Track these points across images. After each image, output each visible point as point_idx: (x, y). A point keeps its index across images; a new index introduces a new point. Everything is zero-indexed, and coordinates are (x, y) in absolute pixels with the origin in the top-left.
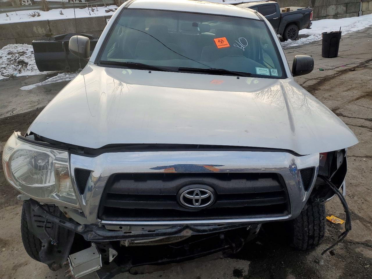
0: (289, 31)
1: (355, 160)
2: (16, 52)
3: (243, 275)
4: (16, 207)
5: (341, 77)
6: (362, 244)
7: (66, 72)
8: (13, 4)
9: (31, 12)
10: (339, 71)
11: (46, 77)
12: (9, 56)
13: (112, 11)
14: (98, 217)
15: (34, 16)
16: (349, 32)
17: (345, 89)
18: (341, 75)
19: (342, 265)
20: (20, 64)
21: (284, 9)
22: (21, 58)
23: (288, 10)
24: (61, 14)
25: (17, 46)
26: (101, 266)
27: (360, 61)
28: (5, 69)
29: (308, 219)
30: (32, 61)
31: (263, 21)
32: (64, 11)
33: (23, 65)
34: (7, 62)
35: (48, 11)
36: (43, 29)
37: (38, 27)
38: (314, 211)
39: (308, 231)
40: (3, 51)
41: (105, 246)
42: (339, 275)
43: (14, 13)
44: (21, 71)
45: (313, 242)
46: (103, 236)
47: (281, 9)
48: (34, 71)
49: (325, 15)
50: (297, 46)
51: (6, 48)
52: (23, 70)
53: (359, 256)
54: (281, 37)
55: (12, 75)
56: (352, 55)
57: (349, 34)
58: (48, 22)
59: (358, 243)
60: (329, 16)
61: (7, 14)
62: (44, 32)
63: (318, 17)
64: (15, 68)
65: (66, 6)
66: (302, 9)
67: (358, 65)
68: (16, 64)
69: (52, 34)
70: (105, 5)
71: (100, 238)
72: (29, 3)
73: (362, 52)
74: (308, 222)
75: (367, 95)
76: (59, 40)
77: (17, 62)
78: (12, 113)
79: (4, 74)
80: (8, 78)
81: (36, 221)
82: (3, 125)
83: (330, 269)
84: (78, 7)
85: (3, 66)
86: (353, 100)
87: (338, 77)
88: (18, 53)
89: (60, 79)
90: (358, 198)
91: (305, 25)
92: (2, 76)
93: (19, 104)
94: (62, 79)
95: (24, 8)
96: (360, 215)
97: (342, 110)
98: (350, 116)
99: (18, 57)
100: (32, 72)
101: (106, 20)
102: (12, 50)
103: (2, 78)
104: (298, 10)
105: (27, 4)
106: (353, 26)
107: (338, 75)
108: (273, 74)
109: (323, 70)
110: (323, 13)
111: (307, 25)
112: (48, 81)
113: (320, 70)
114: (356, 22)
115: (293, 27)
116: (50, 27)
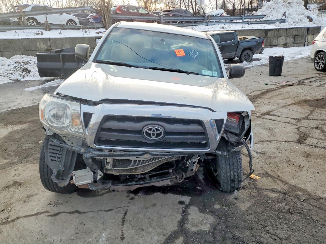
0: (245, 55)
1: (276, 143)
2: (22, 61)
3: (185, 204)
4: (27, 164)
5: (280, 90)
6: (269, 190)
7: (62, 79)
8: (21, 24)
9: (36, 31)
10: (280, 86)
11: (44, 82)
12: (16, 65)
13: (101, 33)
14: (95, 143)
15: (38, 34)
16: (294, 58)
17: (282, 98)
18: (280, 88)
19: (253, 200)
20: (24, 71)
21: (241, 37)
22: (26, 67)
23: (244, 38)
24: (60, 33)
25: (23, 57)
26: (92, 180)
27: (298, 79)
28: (12, 75)
29: (230, 167)
30: (34, 69)
31: (210, 40)
32: (62, 31)
33: (26, 72)
34: (14, 69)
35: (50, 31)
36: (45, 45)
37: (41, 43)
38: (234, 162)
39: (230, 176)
40: (12, 60)
41: (95, 169)
42: (249, 206)
43: (22, 31)
44: (24, 77)
45: (234, 185)
46: (97, 155)
47: (239, 38)
48: (35, 77)
49: (276, 44)
50: (251, 67)
51: (14, 58)
52: (26, 76)
53: (266, 196)
54: (238, 60)
55: (18, 79)
56: (293, 75)
57: (294, 60)
58: (49, 39)
59: (267, 190)
60: (279, 45)
61: (16, 31)
62: (46, 47)
63: (270, 46)
64: (20, 74)
65: (64, 27)
66: (255, 38)
67: (296, 82)
68: (21, 71)
69: (51, 49)
70: (96, 28)
71: (95, 155)
72: (34, 24)
73: (301, 73)
74: (230, 169)
75: (297, 103)
76: (58, 53)
77: (22, 69)
78: (18, 107)
79: (10, 78)
80: (14, 81)
81: (50, 156)
82: (12, 115)
83: (245, 202)
84: (74, 28)
85: (11, 72)
86: (285, 106)
87: (279, 90)
88: (23, 63)
89: (56, 84)
90: (273, 165)
91: (258, 51)
92: (9, 80)
93: (24, 100)
94: (58, 84)
95: (30, 27)
96: (271, 174)
97: (276, 111)
98: (280, 116)
99: (23, 65)
100: (34, 78)
101: (96, 40)
102: (18, 60)
103: (9, 82)
104: (252, 38)
105: (32, 24)
106: (298, 53)
107: (278, 89)
108: (214, 75)
109: (268, 85)
110: (274, 42)
111: (259, 51)
112: (47, 85)
113: (265, 84)
114: (301, 51)
115: (249, 52)
116: (51, 44)
